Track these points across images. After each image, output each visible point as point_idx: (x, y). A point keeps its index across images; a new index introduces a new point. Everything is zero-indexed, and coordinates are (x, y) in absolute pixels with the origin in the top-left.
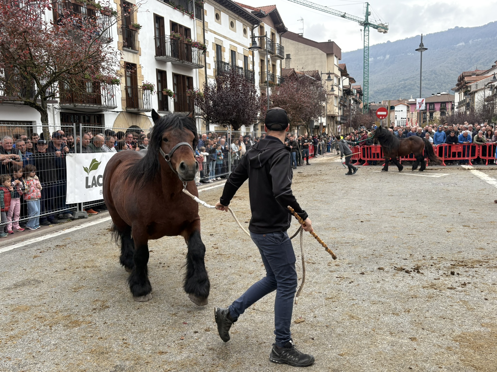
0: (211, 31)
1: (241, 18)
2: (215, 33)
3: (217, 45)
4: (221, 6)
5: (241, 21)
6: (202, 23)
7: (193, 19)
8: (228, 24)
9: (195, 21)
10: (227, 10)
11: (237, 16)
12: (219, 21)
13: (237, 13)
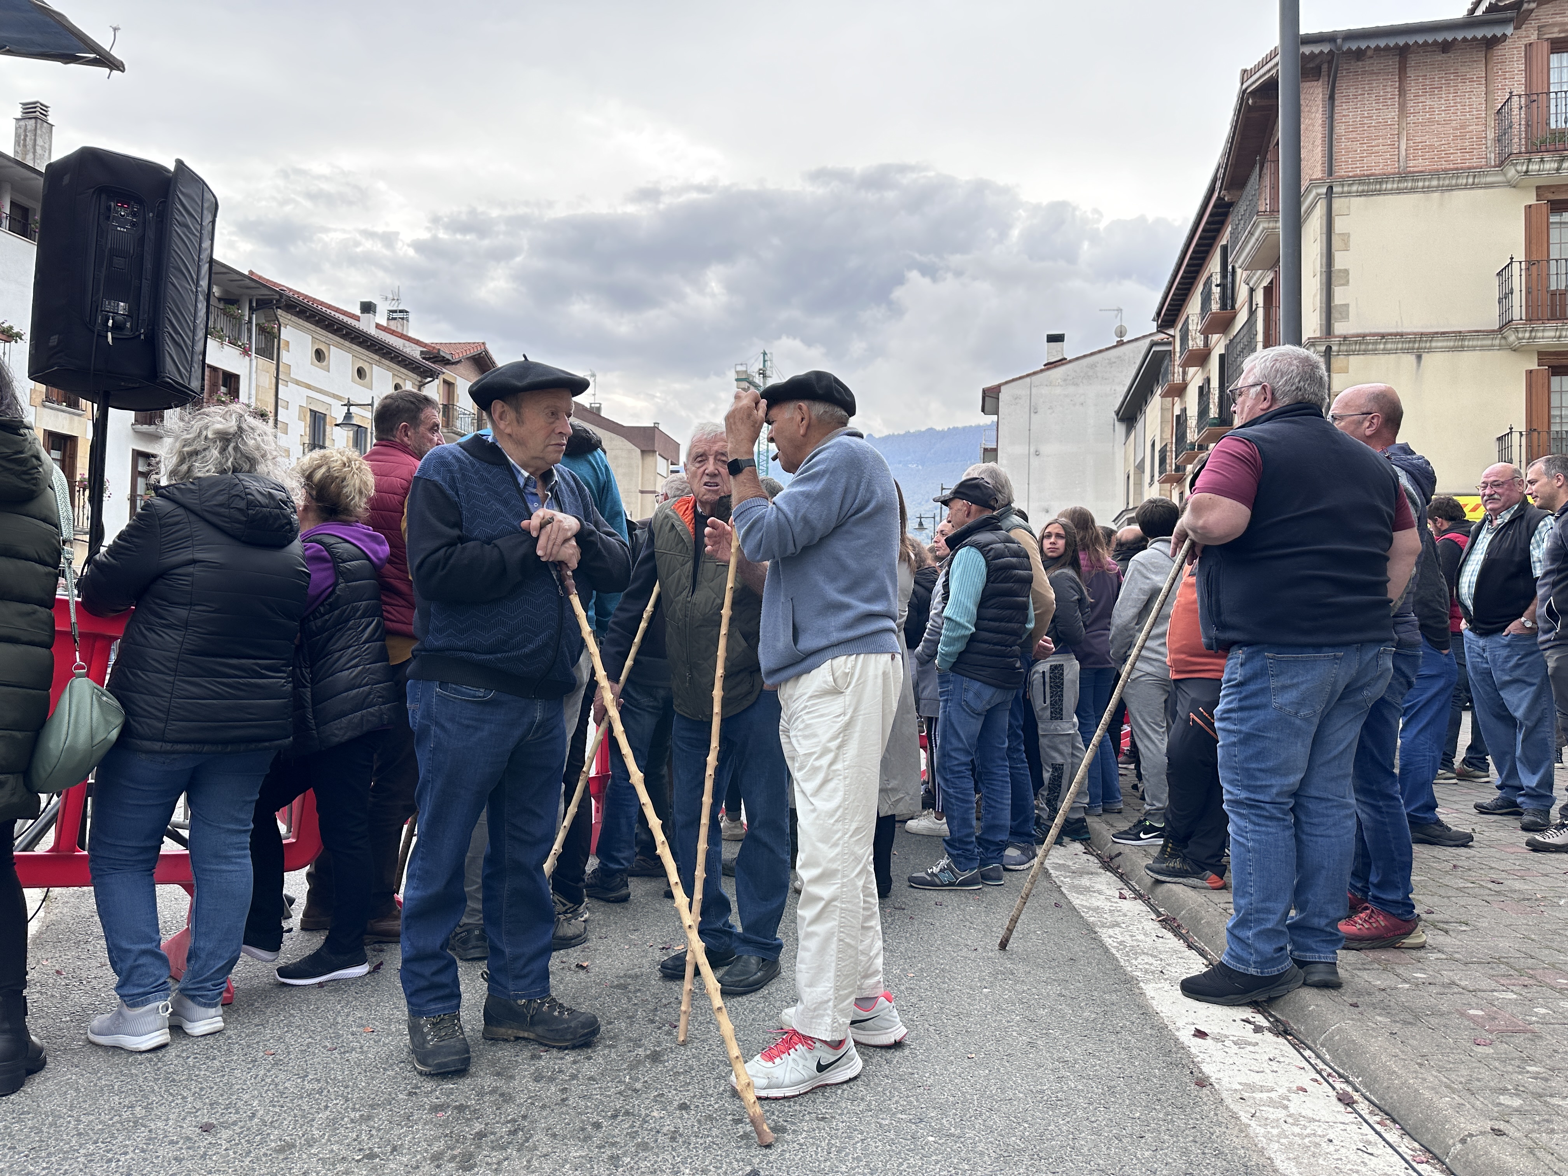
0: (297, 383)
1: (387, 362)
2: (309, 387)
3: (314, 413)
4: (330, 335)
5: (389, 369)
6: (274, 366)
7: (250, 356)
8: (351, 372)
9: (254, 362)
10: (347, 344)
11: (377, 357)
12: (324, 364)
13: (375, 352)
